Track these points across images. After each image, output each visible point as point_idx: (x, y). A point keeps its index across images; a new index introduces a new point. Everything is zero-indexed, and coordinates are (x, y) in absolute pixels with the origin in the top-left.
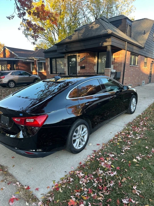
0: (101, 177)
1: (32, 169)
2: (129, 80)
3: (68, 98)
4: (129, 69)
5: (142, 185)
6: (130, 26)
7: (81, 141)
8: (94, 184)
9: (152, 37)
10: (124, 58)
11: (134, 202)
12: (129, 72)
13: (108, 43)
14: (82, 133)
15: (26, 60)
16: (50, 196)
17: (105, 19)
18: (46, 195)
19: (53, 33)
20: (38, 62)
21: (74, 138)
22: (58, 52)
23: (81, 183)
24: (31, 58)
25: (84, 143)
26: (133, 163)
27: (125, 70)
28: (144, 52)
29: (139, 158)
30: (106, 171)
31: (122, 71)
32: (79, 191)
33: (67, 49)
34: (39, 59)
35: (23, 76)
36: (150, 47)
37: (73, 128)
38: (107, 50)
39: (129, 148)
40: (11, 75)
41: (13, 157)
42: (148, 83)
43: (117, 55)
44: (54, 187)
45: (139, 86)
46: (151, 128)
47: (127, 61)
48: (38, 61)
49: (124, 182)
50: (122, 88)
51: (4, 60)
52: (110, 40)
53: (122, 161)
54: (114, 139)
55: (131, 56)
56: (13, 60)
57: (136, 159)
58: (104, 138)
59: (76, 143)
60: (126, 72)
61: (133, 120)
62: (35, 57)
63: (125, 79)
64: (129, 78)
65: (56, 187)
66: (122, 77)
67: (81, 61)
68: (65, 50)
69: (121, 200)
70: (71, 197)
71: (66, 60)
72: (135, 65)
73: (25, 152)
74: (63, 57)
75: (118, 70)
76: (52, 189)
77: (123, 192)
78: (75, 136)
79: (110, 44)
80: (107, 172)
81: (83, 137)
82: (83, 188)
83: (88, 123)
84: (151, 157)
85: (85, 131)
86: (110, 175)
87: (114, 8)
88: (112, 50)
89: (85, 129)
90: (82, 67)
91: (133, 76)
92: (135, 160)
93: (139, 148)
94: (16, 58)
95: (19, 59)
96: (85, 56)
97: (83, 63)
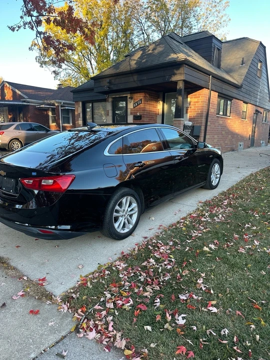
0: (152, 270)
1: (48, 261)
2: (215, 140)
3: (106, 153)
4: (216, 122)
5: (211, 278)
6: (219, 50)
7: (126, 222)
8: (140, 277)
9: (256, 68)
10: (206, 102)
11: (195, 297)
12: (215, 126)
13: (179, 77)
14: (129, 209)
15: (42, 104)
16: (73, 293)
17: (175, 37)
18: (67, 291)
19: (89, 60)
20: (62, 108)
21: (115, 214)
22: (96, 90)
23: (121, 276)
24: (49, 102)
25: (131, 226)
26: (203, 253)
27: (209, 123)
28: (241, 94)
29: (213, 246)
30: (160, 263)
31: (204, 124)
32: (117, 285)
33: (110, 86)
34: (64, 103)
35: (36, 132)
36: (252, 86)
37: (116, 197)
38: (178, 87)
39: (201, 235)
40: (15, 129)
41: (18, 247)
42: (249, 147)
43: (195, 98)
44: (79, 283)
45: (233, 150)
46: (240, 209)
47: (212, 108)
48: (61, 106)
49: (186, 275)
50: (196, 146)
51: (3, 104)
52: (183, 72)
53: (187, 250)
54: (178, 222)
55: (219, 100)
56: (18, 105)
57: (208, 247)
58: (163, 221)
59: (119, 223)
60: (209, 126)
61: (212, 198)
62: (57, 101)
63: (209, 139)
64: (216, 136)
65: (82, 282)
66: (202, 135)
67: (134, 107)
68: (108, 87)
69: (178, 296)
70: (105, 292)
71: (109, 106)
72: (226, 115)
73: (39, 230)
74: (105, 100)
75: (196, 123)
76: (77, 286)
77: (183, 287)
78: (117, 211)
79: (182, 77)
80: (163, 264)
81: (131, 216)
82: (123, 283)
83: (139, 195)
84: (232, 245)
85: (134, 208)
86: (166, 267)
87: (192, 19)
88: (185, 89)
89: (134, 205)
90: (136, 117)
91: (222, 134)
92: (205, 249)
93: (215, 235)
94: (24, 102)
95: (29, 102)
96: (141, 98)
97: (137, 110)
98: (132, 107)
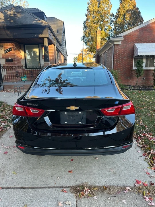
9: (63, 36)
28: (61, 49)
38: (44, 42)
79: (47, 36)
90: (8, 60)
96: (11, 47)
97: (8, 55)
98: (4, 53)
